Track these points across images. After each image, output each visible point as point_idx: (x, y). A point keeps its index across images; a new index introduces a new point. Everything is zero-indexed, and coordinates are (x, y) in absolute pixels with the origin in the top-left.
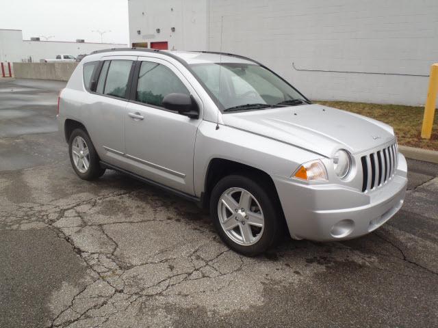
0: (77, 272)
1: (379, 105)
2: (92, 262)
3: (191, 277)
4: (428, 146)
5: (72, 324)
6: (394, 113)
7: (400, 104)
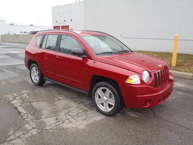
0: (18, 121)
1: (156, 52)
2: (25, 117)
3: (65, 122)
4: (174, 69)
5: (13, 141)
6: (162, 56)
7: (165, 52)
